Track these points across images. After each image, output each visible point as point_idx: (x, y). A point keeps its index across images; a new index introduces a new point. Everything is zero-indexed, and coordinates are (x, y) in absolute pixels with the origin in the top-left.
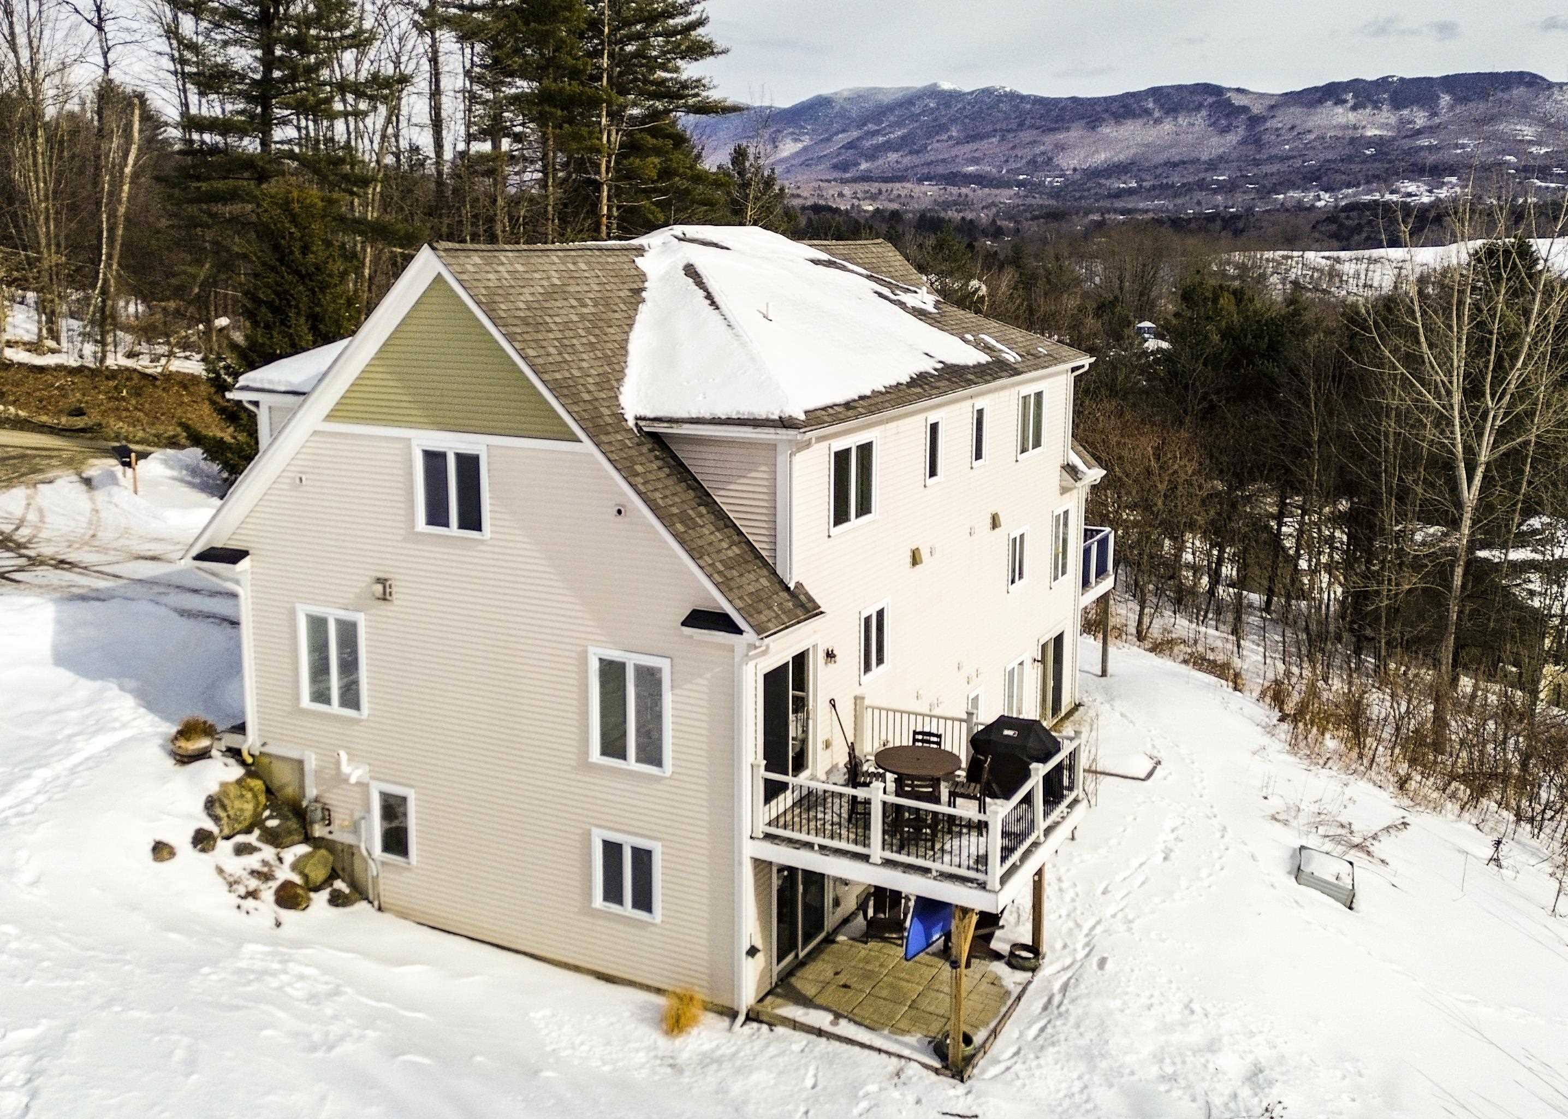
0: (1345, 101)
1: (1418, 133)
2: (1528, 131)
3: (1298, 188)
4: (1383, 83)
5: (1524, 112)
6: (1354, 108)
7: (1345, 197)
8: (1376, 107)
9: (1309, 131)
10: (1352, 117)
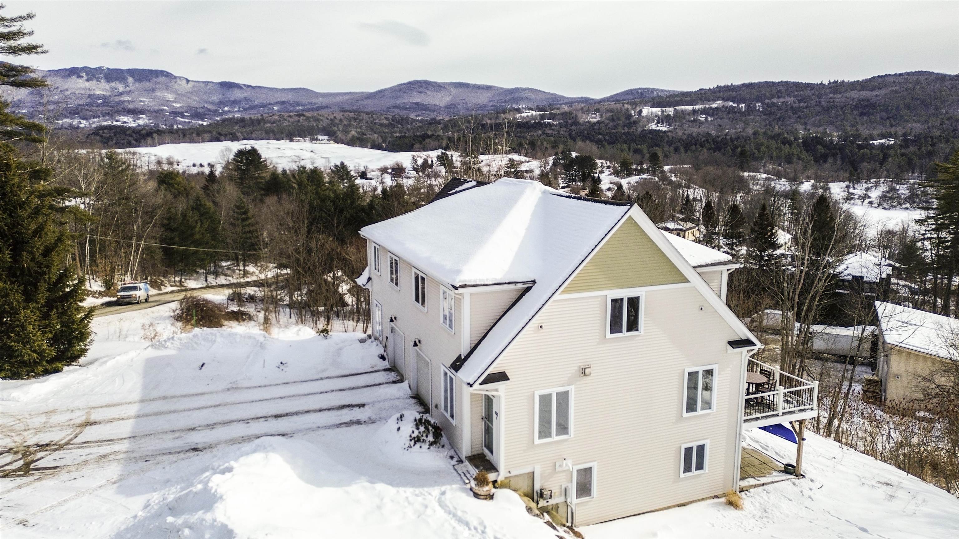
0: (82, 77)
1: (121, 94)
2: (170, 97)
3: (68, 117)
4: (99, 70)
5: (167, 87)
6: (88, 80)
7: (94, 123)
8: (98, 81)
9: (67, 90)
10: (87, 85)
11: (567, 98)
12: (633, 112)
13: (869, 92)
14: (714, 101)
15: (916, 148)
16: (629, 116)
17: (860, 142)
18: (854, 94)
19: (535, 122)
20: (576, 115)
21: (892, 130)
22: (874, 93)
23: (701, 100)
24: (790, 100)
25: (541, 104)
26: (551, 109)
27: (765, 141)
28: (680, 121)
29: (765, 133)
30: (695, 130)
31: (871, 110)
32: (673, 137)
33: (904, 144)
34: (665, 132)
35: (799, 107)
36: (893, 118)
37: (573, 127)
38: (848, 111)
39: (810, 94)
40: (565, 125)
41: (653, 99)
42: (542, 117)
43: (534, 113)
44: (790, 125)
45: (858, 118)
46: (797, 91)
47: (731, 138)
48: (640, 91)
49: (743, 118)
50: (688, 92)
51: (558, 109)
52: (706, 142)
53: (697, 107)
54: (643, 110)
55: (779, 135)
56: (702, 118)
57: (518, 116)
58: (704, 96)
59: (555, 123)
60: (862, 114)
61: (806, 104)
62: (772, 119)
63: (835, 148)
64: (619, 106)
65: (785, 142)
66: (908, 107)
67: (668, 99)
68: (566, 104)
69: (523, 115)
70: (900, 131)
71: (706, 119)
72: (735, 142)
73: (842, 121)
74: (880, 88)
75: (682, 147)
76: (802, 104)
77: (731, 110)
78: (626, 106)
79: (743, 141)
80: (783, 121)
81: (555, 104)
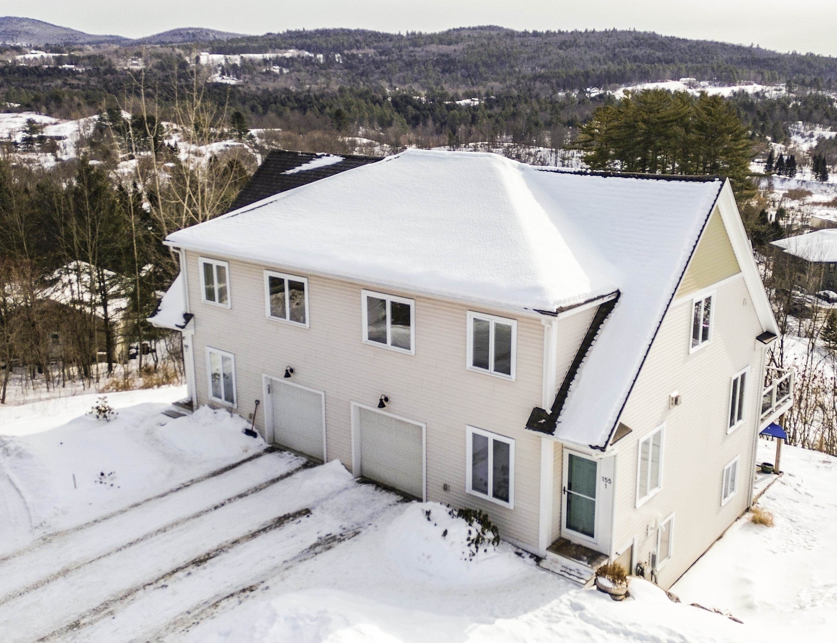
11: (90, 36)
12: (187, 59)
13: (446, 46)
14: (286, 48)
15: (500, 108)
16: (184, 65)
17: (447, 103)
18: (433, 48)
19: (49, 68)
20: (110, 60)
21: (475, 89)
22: (452, 47)
23: (271, 47)
24: (371, 52)
25: (53, 42)
26: (70, 50)
27: (353, 100)
28: (250, 73)
29: (351, 90)
30: (272, 84)
31: (452, 67)
32: (245, 93)
33: (487, 104)
34: (234, 86)
35: (381, 61)
36: (473, 75)
37: (108, 76)
38: (430, 67)
39: (390, 46)
40: (95, 72)
41: (211, 43)
42: (59, 61)
43: (45, 55)
44: (374, 81)
45: (441, 75)
46: (376, 41)
47: (315, 96)
48: (190, 31)
49: (324, 72)
50: (254, 37)
51: (80, 50)
52: (287, 100)
53: (268, 56)
54: (201, 57)
55: (367, 92)
56: (276, 69)
57: (19, 57)
58: (273, 42)
59: (80, 70)
60: (444, 71)
61: (387, 58)
62: (354, 74)
63: (425, 109)
64: (168, 50)
65: (375, 101)
66: (485, 64)
67: (230, 44)
68: (89, 43)
69: (27, 56)
70: (483, 91)
71: (281, 71)
72: (321, 101)
73: (426, 78)
74: (457, 43)
75: (259, 106)
76: (383, 57)
77: (308, 62)
78: (178, 51)
79: (330, 99)
80: (367, 76)
81: (76, 44)
